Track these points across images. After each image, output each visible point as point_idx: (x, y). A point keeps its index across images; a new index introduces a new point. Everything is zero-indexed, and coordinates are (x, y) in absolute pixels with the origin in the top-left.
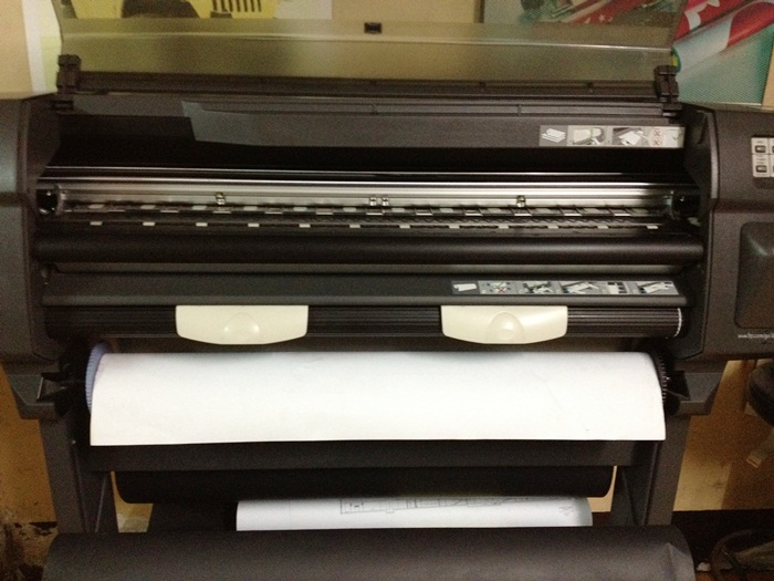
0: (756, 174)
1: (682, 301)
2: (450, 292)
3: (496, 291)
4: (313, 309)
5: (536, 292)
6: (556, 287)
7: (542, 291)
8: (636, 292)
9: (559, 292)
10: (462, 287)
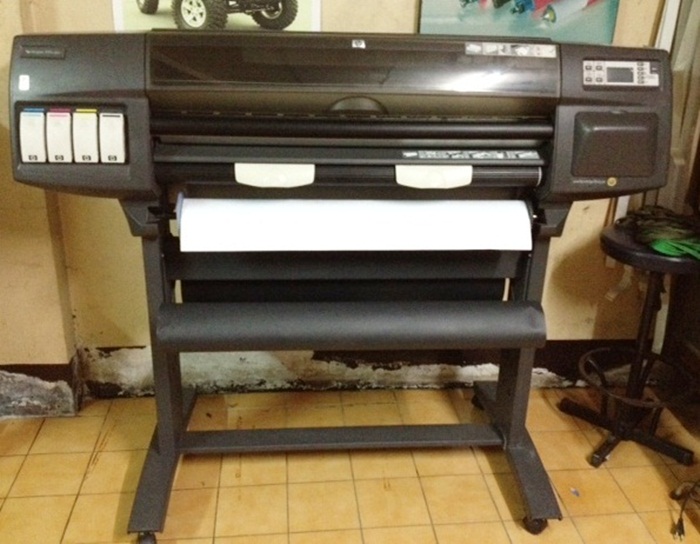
0: (586, 83)
1: (541, 162)
2: (401, 157)
3: (429, 157)
4: (318, 166)
5: (454, 157)
6: (466, 154)
7: (457, 156)
8: (514, 157)
9: (467, 157)
10: (409, 154)
